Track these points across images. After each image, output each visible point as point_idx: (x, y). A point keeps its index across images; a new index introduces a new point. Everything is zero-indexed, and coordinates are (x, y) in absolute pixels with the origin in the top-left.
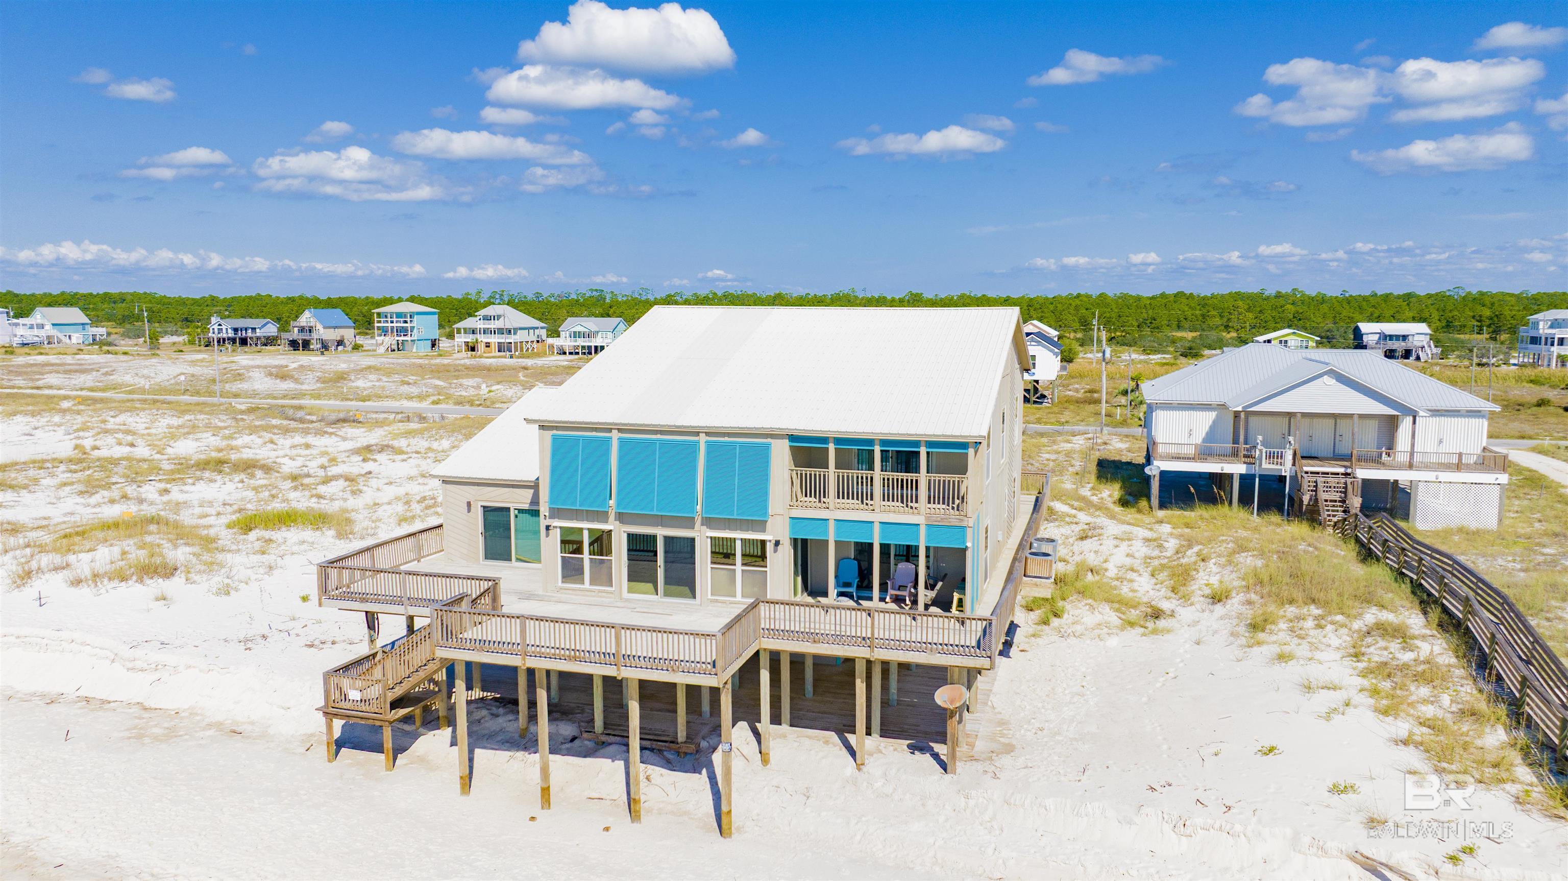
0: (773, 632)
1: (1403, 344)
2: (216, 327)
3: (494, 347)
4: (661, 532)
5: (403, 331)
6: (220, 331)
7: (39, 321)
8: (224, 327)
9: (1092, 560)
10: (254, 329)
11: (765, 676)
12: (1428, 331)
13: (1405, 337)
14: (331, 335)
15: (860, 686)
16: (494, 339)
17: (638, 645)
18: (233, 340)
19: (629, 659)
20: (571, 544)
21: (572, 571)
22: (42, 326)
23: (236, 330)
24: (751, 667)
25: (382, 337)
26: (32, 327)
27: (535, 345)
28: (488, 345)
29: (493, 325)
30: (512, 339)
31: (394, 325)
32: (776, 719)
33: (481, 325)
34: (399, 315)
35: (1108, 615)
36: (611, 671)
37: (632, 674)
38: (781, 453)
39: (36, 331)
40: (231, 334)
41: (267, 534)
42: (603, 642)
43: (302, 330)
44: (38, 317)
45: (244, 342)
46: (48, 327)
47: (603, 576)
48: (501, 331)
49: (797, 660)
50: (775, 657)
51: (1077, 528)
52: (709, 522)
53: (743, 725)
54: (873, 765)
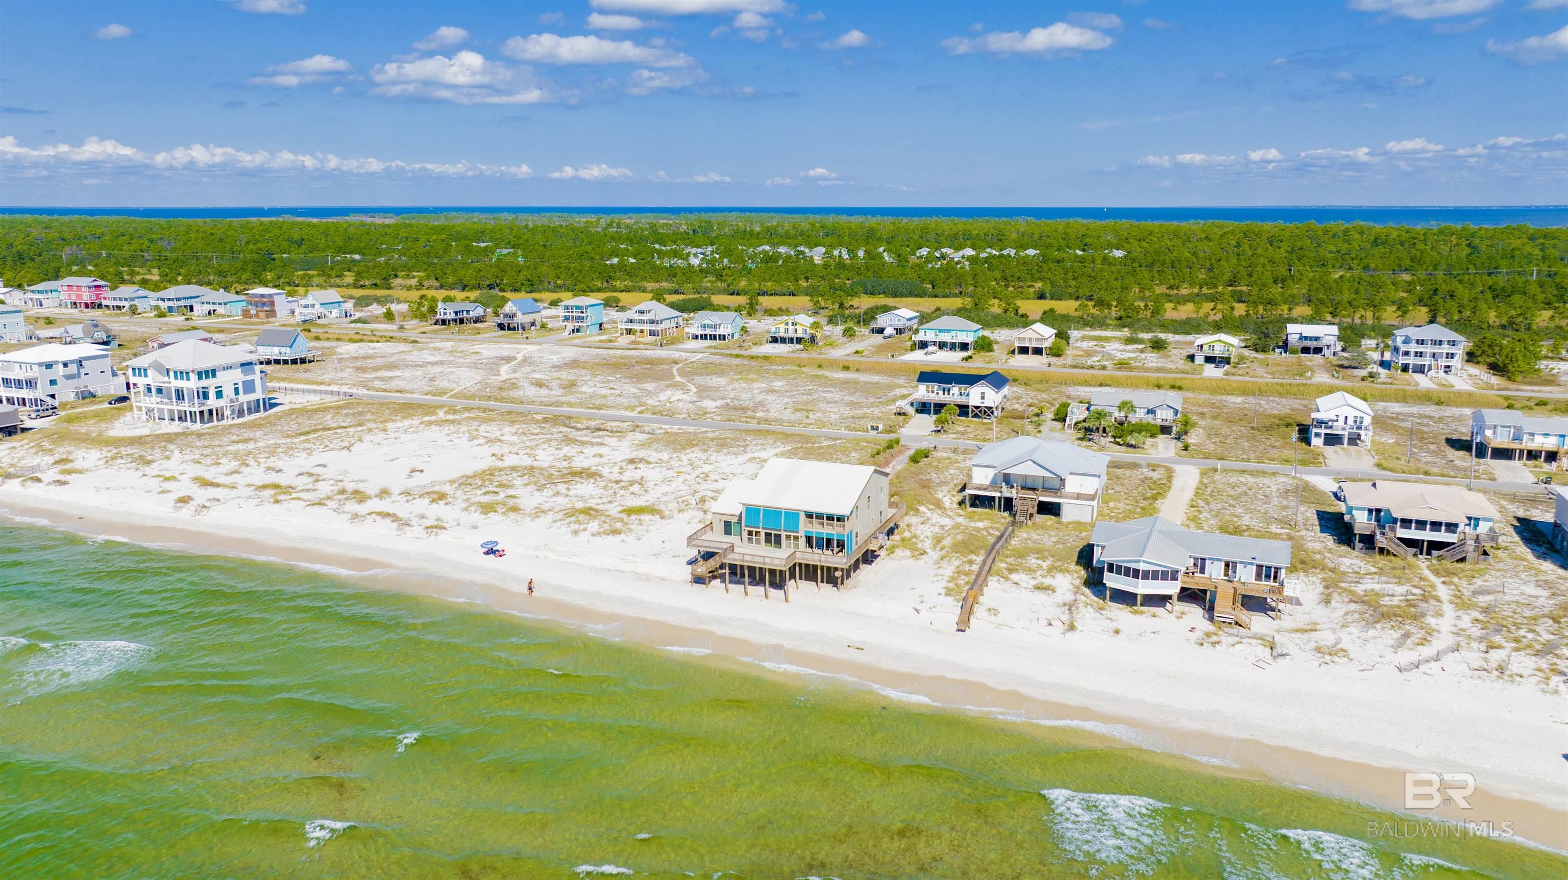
0: (799, 559)
1: (1315, 343)
2: (442, 311)
3: (647, 333)
4: (773, 532)
5: (581, 319)
6: (445, 314)
7: (313, 302)
8: (448, 311)
9: (919, 533)
10: (468, 312)
11: (797, 568)
12: (1337, 333)
13: (1317, 339)
14: (527, 319)
15: (819, 571)
16: (647, 327)
17: (768, 561)
18: (455, 321)
19: (767, 564)
20: (750, 533)
21: (750, 540)
22: (313, 306)
23: (456, 313)
24: (795, 565)
25: (565, 323)
26: (306, 306)
27: (675, 330)
28: (642, 331)
29: (645, 317)
30: (659, 328)
31: (574, 314)
32: (801, 578)
33: (637, 317)
34: (577, 307)
35: (908, 553)
36: (762, 566)
37: (767, 567)
38: (802, 516)
39: (310, 310)
40: (453, 316)
41: (638, 517)
42: (762, 560)
43: (506, 315)
44: (310, 298)
45: (462, 321)
46: (317, 306)
47: (758, 542)
48: (652, 322)
49: (807, 566)
50: (800, 565)
51: (923, 519)
52: (785, 531)
53: (793, 580)
54: (822, 590)
